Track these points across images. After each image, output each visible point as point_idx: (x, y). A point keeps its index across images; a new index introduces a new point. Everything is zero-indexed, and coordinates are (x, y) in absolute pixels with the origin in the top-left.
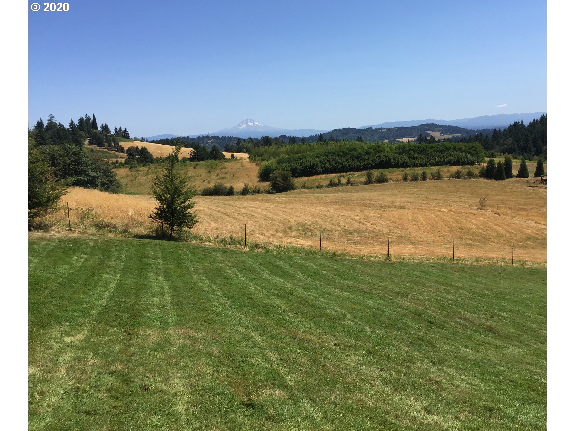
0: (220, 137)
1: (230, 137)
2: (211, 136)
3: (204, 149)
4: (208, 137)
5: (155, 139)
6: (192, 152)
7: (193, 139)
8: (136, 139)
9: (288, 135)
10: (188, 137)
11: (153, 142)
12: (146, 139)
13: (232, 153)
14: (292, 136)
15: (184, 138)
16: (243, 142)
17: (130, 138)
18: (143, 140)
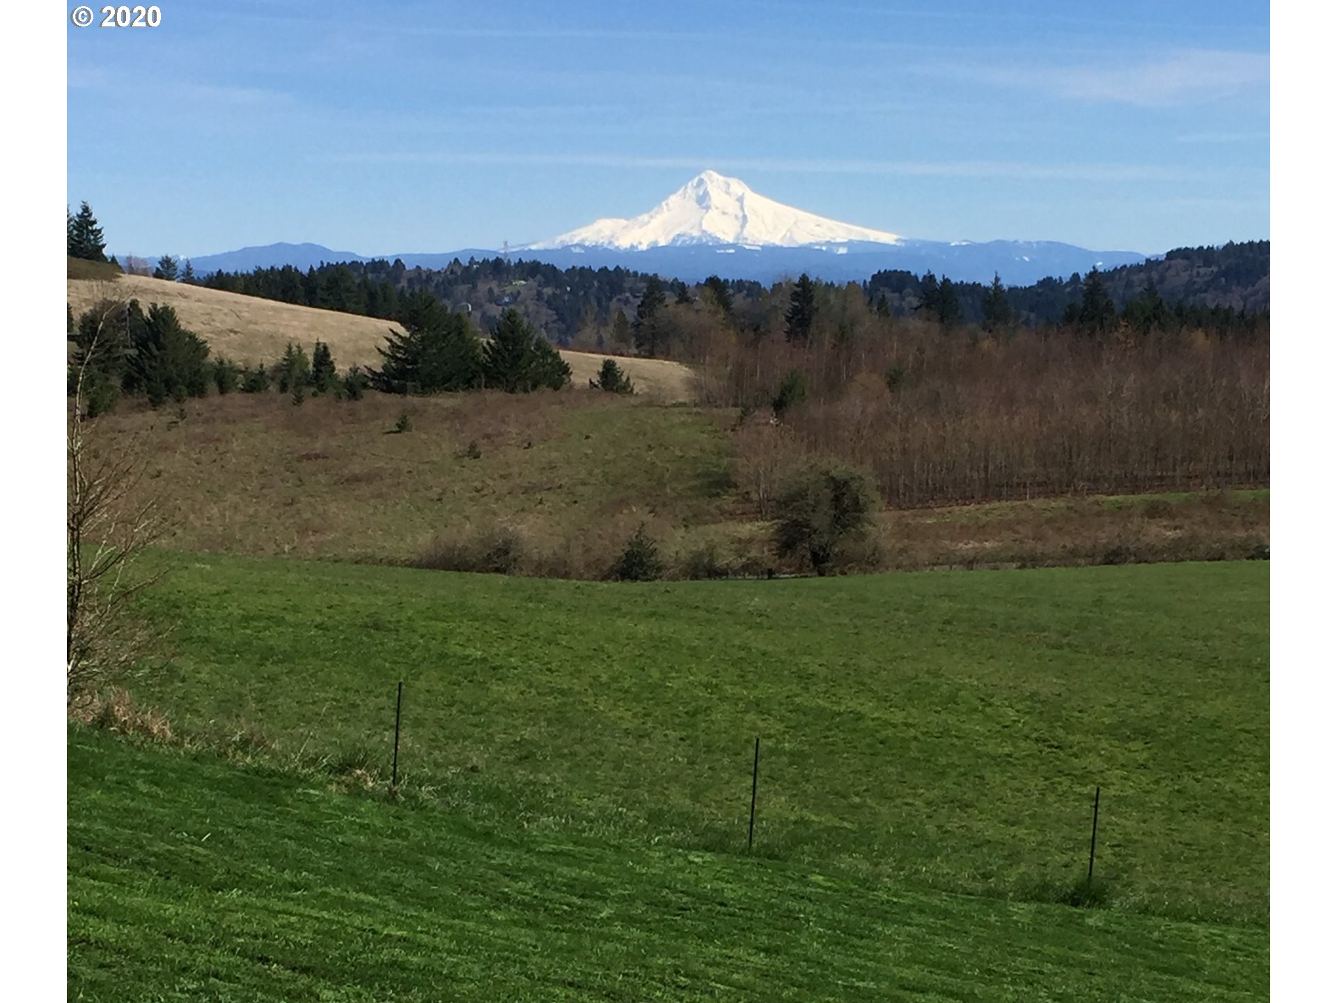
0: (563, 266)
1: (611, 268)
2: (514, 261)
3: (458, 326)
4: (497, 268)
5: (230, 269)
6: (395, 339)
7: (422, 277)
8: (133, 268)
9: (920, 272)
10: (398, 261)
11: (220, 281)
12: (181, 267)
13: (608, 357)
14: (939, 279)
15: (378, 266)
16: (671, 298)
17: (105, 258)
18: (166, 269)
